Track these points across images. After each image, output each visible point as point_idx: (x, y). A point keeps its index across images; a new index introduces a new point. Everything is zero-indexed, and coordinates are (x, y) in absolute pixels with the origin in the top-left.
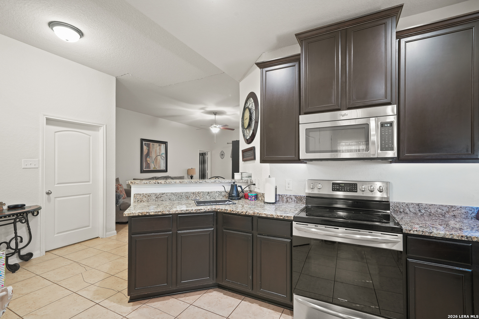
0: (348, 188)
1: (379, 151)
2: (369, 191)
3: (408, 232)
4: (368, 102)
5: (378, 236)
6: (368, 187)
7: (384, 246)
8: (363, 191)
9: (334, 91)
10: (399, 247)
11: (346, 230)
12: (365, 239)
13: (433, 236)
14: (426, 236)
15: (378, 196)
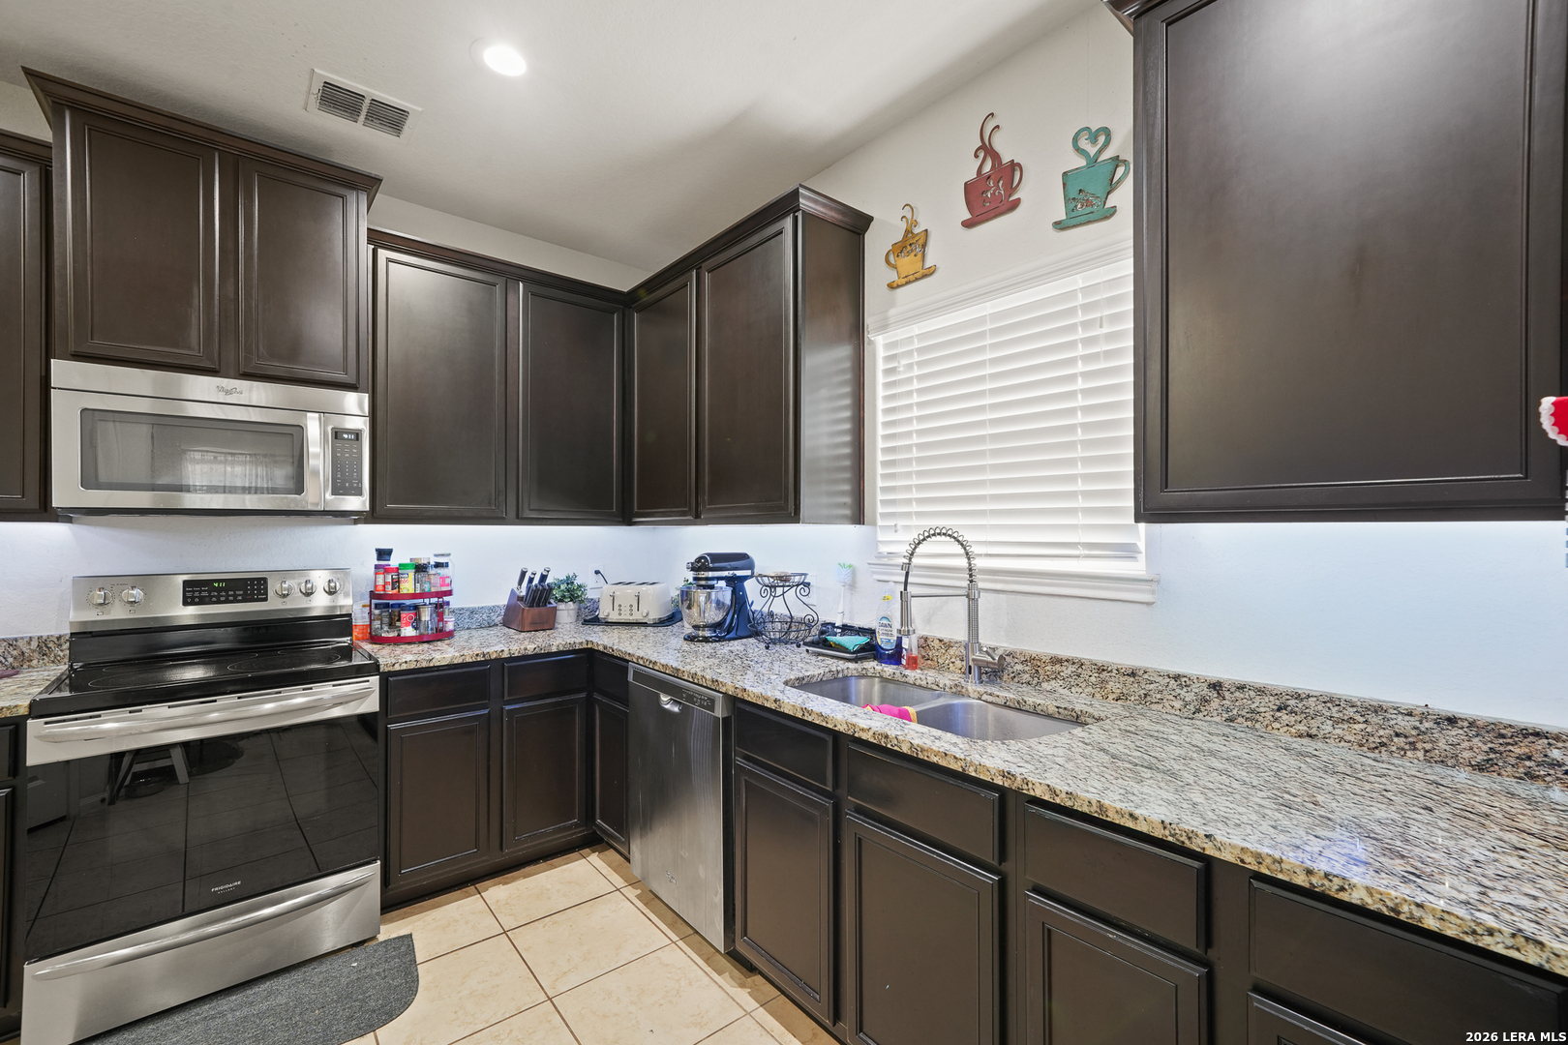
0: (237, 593)
1: (329, 496)
2: (300, 594)
3: (391, 669)
4: (301, 369)
5: (326, 690)
6: (299, 584)
7: (337, 712)
8: (284, 596)
9: (196, 314)
10: (371, 705)
11: (239, 698)
12: (295, 708)
13: (434, 667)
14: (422, 668)
15: (319, 604)
